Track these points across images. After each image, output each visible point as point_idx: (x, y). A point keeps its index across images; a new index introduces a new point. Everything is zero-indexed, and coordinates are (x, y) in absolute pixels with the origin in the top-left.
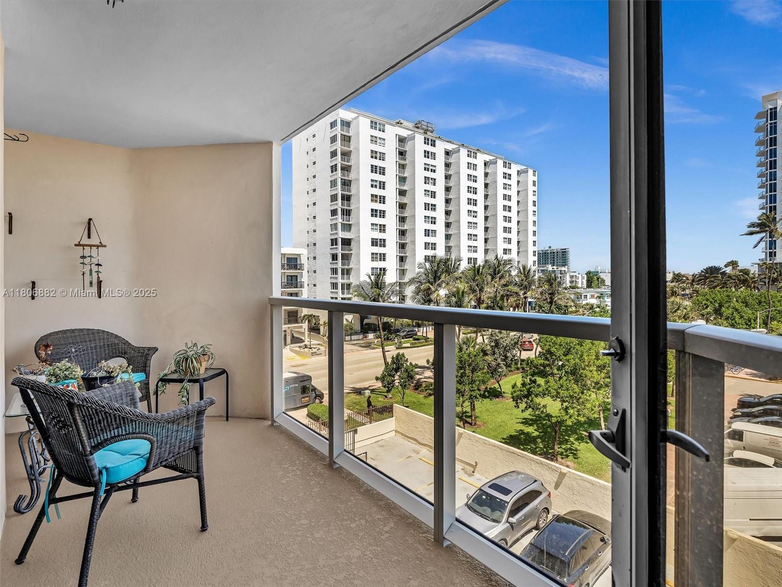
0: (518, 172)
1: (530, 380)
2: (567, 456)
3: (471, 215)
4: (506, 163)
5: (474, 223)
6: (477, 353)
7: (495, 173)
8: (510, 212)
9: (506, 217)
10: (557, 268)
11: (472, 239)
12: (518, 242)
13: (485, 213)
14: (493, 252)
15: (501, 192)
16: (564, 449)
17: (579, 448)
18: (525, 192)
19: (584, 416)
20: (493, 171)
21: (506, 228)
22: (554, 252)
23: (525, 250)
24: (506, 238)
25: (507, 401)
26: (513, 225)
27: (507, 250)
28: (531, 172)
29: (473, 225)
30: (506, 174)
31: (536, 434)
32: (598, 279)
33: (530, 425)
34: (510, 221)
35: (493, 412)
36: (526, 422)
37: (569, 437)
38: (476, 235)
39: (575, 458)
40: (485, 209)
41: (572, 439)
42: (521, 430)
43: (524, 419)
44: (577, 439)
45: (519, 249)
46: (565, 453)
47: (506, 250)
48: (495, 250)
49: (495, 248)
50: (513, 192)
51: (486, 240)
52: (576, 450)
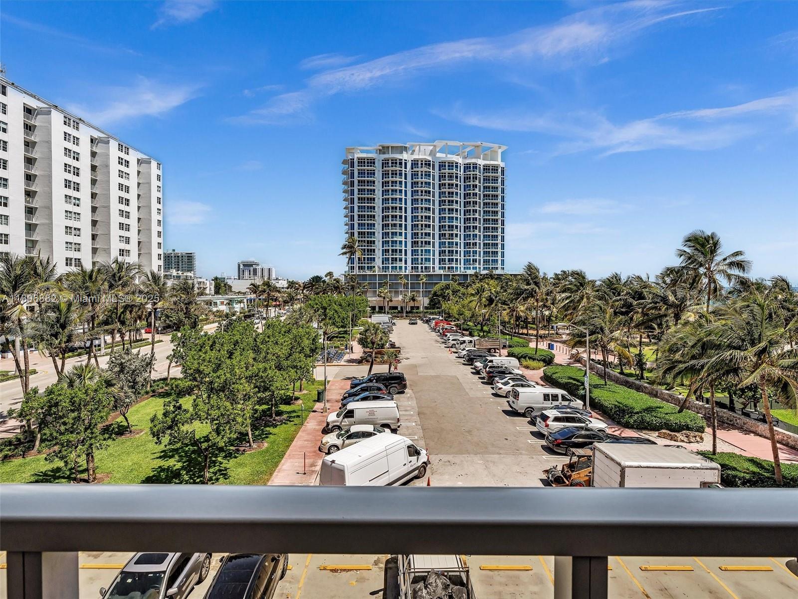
0: (138, 160)
1: (174, 406)
2: (217, 479)
3: (70, 203)
4: (122, 146)
5: (75, 213)
6: (98, 386)
7: (107, 156)
8: (128, 205)
9: (123, 211)
10: (182, 274)
11: (73, 234)
12: (139, 243)
13: (92, 202)
14: (104, 252)
15: (115, 180)
16: (213, 473)
17: (228, 466)
18: (147, 185)
19: (235, 433)
20: (103, 151)
21: (123, 224)
22: (178, 256)
23: (147, 252)
24: (123, 237)
25: (137, 436)
26: (133, 222)
27: (125, 251)
28: (154, 164)
29: (73, 216)
30: (122, 159)
31: (179, 465)
32: (225, 285)
33: (171, 457)
34: (128, 217)
35: (119, 455)
36: (165, 455)
37: (216, 457)
38: (79, 230)
39: (226, 479)
40: (92, 197)
41: (219, 459)
42: (160, 467)
43: (162, 452)
44: (225, 457)
45: (139, 250)
46: (214, 478)
47: (123, 250)
48: (108, 251)
49: (106, 247)
50: (132, 182)
51: (94, 237)
52: (226, 469)
